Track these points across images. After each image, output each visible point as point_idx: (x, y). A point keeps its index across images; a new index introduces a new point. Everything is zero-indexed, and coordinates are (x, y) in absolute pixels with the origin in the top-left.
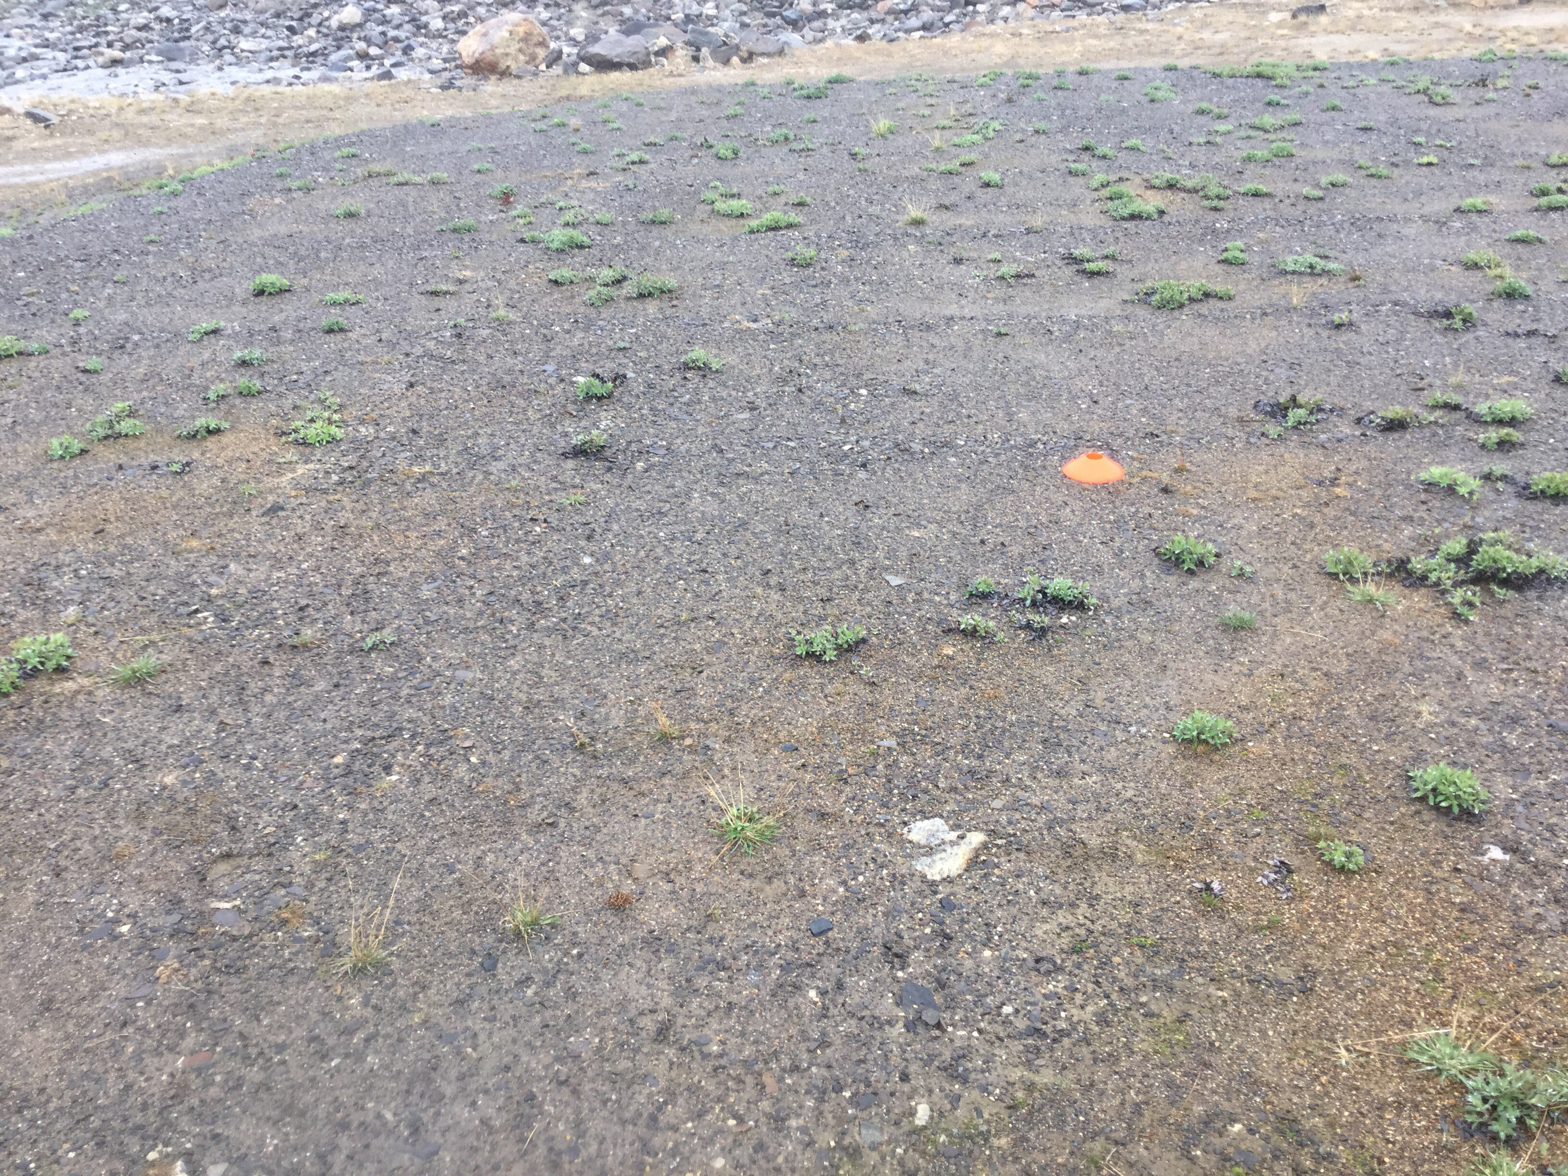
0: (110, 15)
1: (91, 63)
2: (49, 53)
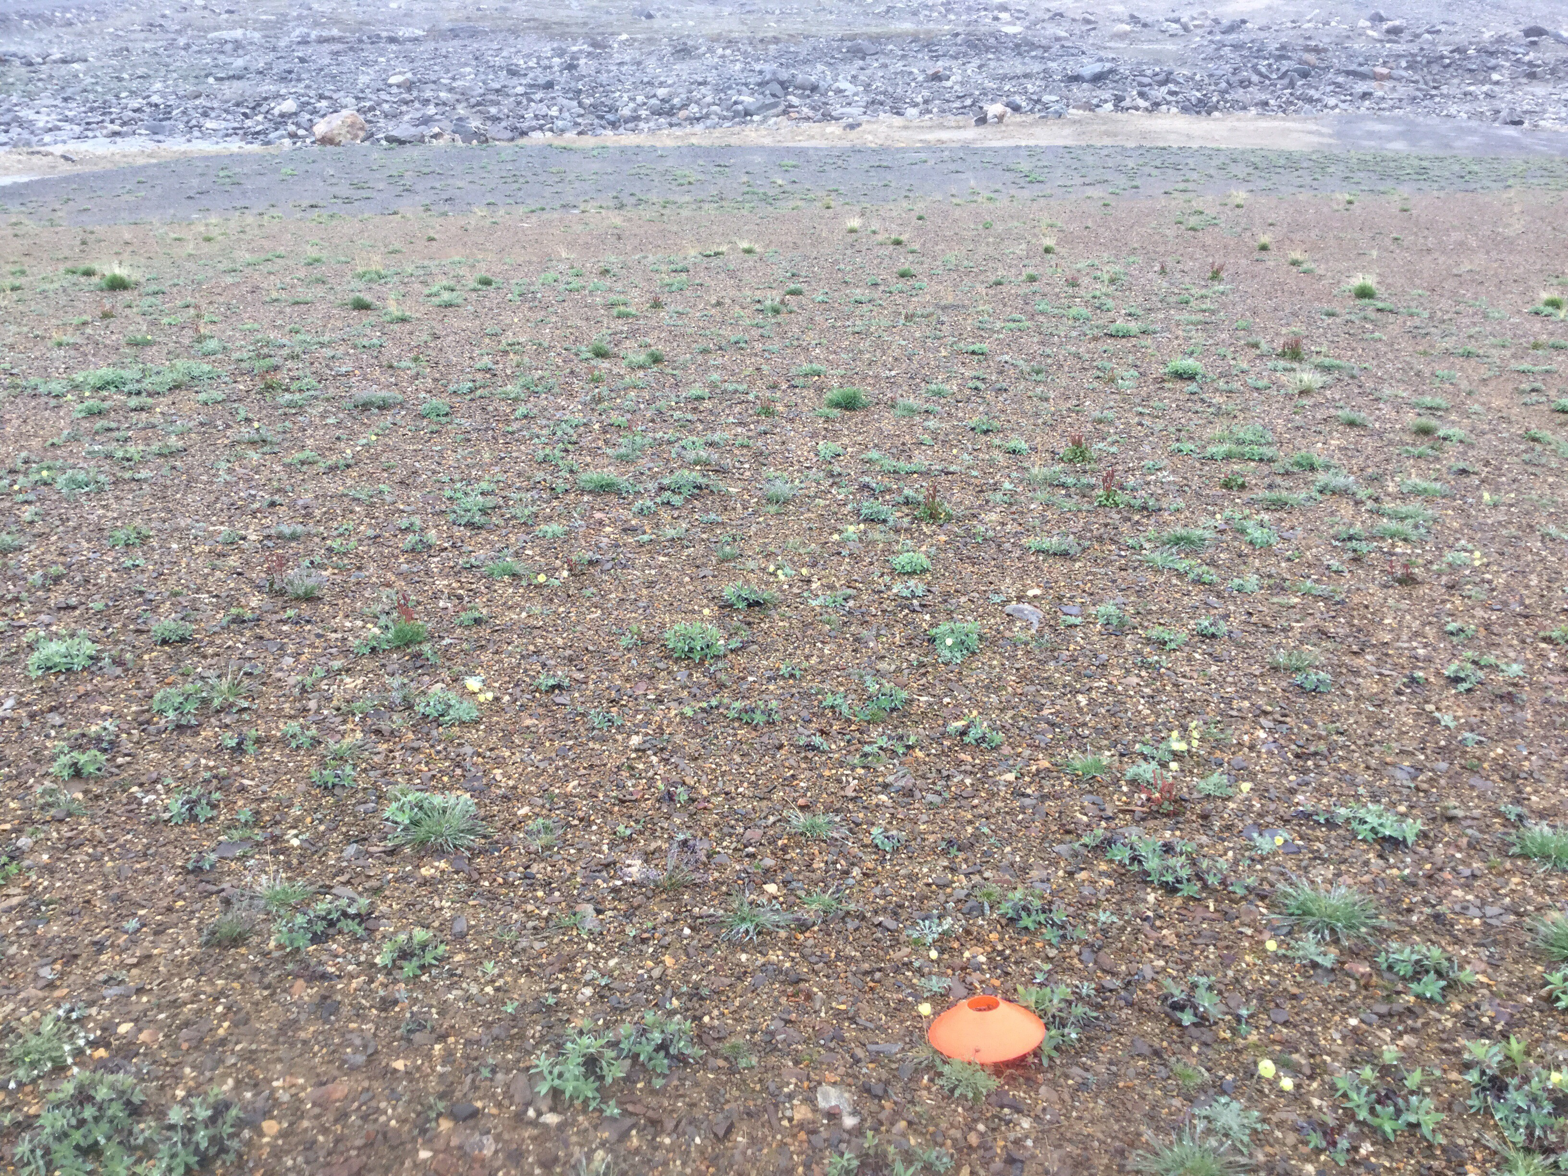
0: (114, 101)
1: (98, 134)
2: (67, 126)
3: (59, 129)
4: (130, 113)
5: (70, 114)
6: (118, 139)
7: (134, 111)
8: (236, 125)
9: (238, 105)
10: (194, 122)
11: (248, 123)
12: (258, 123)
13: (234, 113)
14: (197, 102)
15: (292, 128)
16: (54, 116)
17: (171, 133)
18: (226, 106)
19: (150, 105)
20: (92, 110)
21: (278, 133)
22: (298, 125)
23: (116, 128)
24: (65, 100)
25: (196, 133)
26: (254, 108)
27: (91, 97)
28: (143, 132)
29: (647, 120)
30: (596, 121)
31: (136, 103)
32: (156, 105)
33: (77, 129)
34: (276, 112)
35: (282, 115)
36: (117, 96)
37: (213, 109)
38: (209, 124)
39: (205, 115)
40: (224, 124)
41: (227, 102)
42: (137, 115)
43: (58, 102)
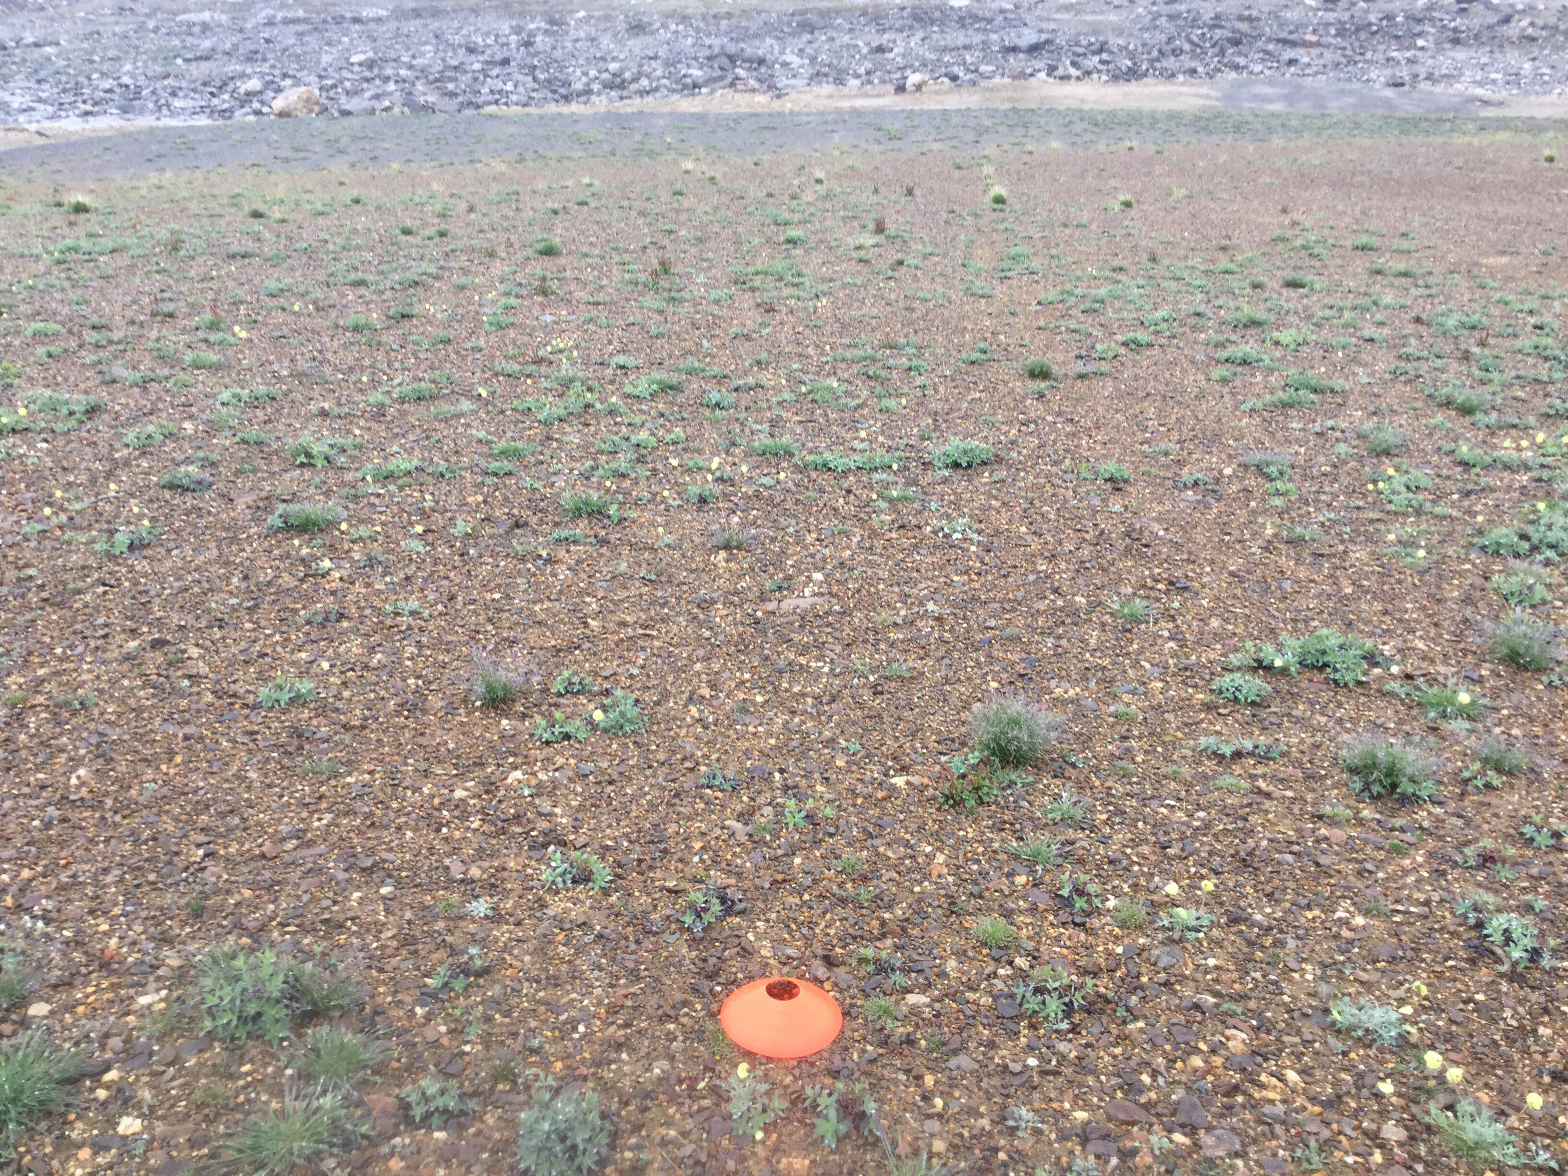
0: (86, 82)
1: (71, 113)
2: (41, 107)
3: (32, 109)
4: (102, 94)
5: (44, 95)
6: (90, 119)
7: (105, 91)
8: (204, 103)
9: (205, 84)
10: (162, 101)
11: (215, 101)
12: (224, 101)
13: (201, 92)
14: (166, 82)
15: (256, 105)
16: (28, 98)
17: (141, 111)
18: (193, 86)
19: (121, 86)
20: (64, 91)
21: (244, 110)
22: (263, 103)
23: (88, 107)
24: (39, 82)
25: (165, 111)
26: (220, 88)
27: (64, 78)
28: (114, 111)
29: (599, 94)
30: (550, 95)
31: (108, 84)
32: (127, 86)
33: (50, 109)
34: (242, 91)
35: (248, 94)
36: (89, 78)
37: (181, 89)
38: (177, 103)
39: (174, 94)
40: (191, 103)
41: (195, 81)
42: (108, 96)
43: (33, 84)
